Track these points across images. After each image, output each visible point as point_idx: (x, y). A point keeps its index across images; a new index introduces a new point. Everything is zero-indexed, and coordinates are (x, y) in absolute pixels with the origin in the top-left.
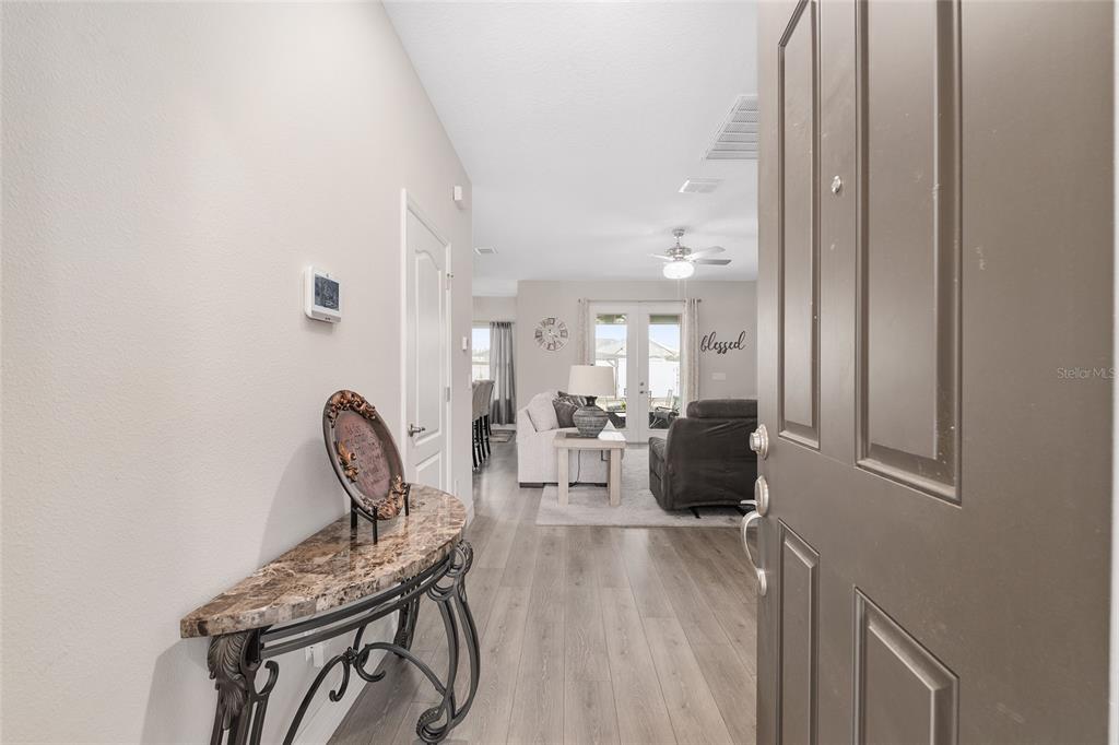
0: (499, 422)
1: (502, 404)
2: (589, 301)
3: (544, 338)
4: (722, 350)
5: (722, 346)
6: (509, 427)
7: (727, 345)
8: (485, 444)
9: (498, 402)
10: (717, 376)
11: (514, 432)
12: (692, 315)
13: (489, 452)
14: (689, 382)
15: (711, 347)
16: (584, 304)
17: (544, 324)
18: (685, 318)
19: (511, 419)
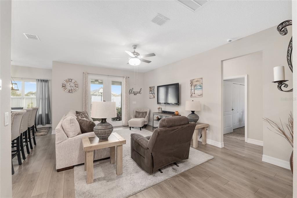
0: (42, 124)
1: (44, 116)
2: (88, 73)
3: (67, 87)
4: (135, 94)
5: (135, 92)
6: (48, 126)
7: (137, 93)
8: (32, 140)
9: (41, 115)
10: (134, 102)
11: (50, 128)
12: (126, 82)
13: (35, 144)
14: (126, 104)
15: (132, 93)
16: (85, 75)
17: (66, 81)
18: (124, 83)
19: (49, 121)
